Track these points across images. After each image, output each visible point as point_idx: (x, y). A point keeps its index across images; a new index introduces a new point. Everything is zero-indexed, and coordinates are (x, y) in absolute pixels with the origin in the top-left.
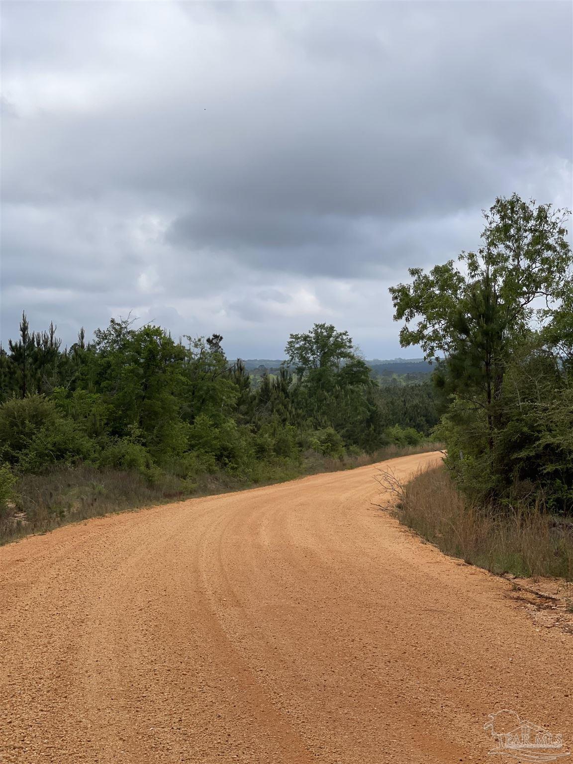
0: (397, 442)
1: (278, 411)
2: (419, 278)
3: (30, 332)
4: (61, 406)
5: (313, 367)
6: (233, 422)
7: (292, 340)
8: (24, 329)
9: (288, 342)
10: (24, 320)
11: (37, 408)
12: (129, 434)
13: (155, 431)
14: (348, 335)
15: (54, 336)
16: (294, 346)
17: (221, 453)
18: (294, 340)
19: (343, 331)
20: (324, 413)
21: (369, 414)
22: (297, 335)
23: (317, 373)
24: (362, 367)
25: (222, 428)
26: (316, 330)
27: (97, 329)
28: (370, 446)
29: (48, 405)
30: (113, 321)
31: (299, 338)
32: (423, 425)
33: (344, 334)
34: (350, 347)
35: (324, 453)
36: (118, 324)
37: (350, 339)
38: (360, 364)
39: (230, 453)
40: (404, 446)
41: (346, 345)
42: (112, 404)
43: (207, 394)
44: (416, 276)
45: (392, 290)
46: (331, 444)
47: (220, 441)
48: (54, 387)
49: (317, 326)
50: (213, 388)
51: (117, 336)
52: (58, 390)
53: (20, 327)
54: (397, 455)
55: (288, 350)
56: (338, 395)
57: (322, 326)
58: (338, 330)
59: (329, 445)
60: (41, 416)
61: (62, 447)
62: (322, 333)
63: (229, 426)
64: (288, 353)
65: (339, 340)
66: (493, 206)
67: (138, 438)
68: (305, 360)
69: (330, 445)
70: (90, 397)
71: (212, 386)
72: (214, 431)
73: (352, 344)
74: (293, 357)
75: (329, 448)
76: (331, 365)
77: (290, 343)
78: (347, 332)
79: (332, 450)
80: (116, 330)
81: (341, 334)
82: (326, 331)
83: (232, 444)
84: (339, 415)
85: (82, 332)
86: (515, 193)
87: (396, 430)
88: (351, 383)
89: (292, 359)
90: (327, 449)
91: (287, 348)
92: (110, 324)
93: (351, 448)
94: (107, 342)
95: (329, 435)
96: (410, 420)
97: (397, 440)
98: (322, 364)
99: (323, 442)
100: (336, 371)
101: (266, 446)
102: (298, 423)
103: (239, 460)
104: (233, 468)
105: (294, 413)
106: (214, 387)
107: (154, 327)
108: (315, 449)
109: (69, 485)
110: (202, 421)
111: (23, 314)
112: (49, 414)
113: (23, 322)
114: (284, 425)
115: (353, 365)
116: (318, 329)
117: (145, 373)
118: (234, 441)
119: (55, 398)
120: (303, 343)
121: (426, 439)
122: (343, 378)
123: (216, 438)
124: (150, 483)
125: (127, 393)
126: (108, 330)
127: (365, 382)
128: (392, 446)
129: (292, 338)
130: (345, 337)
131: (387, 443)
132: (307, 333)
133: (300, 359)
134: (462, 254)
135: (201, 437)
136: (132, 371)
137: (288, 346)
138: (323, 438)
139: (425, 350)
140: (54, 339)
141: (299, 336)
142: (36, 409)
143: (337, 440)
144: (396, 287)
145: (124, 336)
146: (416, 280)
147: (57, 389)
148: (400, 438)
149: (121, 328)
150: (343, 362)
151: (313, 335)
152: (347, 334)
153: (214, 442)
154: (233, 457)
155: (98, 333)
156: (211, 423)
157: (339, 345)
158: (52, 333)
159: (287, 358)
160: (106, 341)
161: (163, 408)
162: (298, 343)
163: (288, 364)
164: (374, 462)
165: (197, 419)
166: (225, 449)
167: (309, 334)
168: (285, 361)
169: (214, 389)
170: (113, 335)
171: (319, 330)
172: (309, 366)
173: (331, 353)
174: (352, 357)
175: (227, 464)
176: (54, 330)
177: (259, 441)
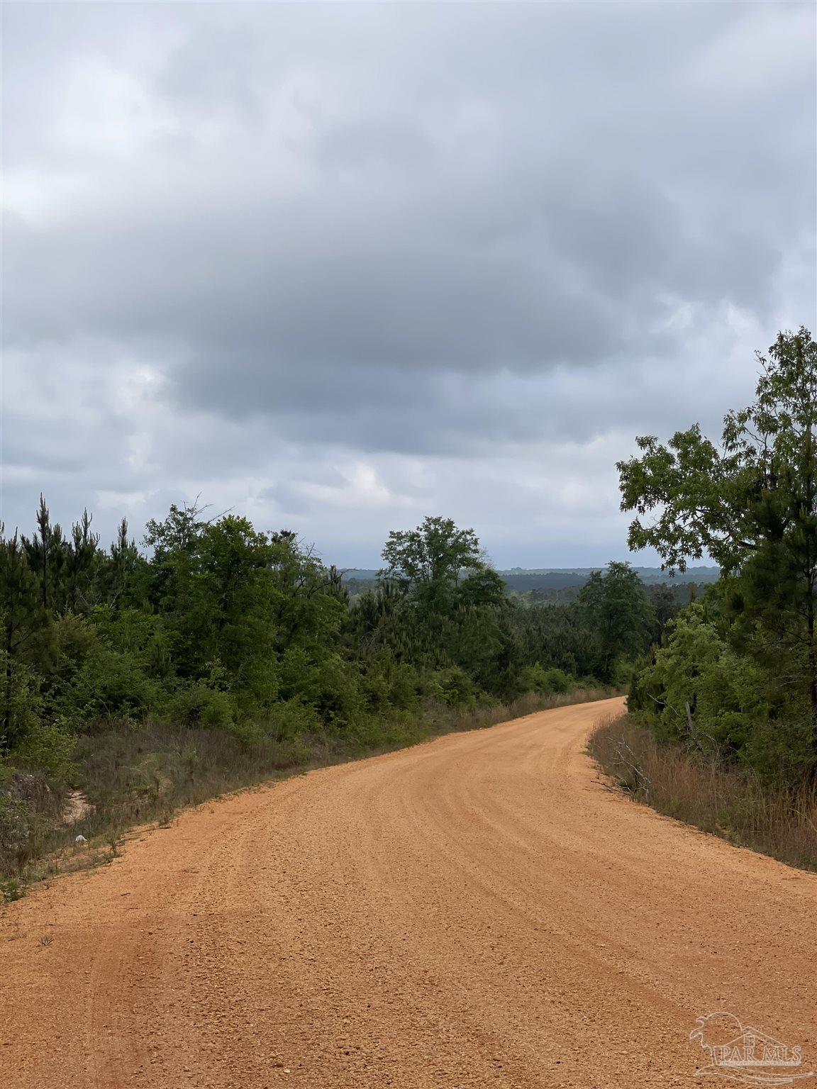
0: (538, 688)
1: (389, 642)
2: (652, 451)
3: (52, 524)
4: (106, 632)
5: (422, 579)
6: (339, 658)
7: (392, 539)
8: (43, 520)
9: (387, 543)
10: (43, 507)
11: (73, 636)
12: (206, 674)
13: (240, 670)
14: (474, 535)
15: (89, 529)
16: (395, 549)
17: (323, 703)
18: (395, 540)
19: (467, 529)
20: (442, 646)
21: (503, 647)
22: (399, 533)
23: (428, 587)
24: (494, 579)
25: (322, 666)
26: (426, 526)
27: (150, 521)
28: (506, 694)
29: (88, 631)
30: (173, 509)
31: (402, 537)
32: (571, 664)
33: (468, 533)
34: (476, 551)
35: (449, 702)
36: (182, 514)
37: (476, 539)
38: (491, 575)
39: (335, 704)
40: (547, 695)
41: (470, 549)
42: (176, 629)
43: (301, 616)
44: (648, 448)
45: (621, 466)
46: (458, 690)
47: (321, 685)
48: (93, 604)
49: (428, 520)
50: (310, 607)
51: (179, 531)
52: (101, 609)
53: (37, 517)
54: (541, 707)
55: (386, 555)
56: (462, 620)
57: (436, 521)
58: (459, 527)
59: (455, 692)
60: (79, 647)
61: (116, 693)
62: (436, 530)
63: (333, 663)
64: (387, 559)
65: (461, 540)
66: (773, 345)
67: (220, 681)
68: (411, 569)
69: (458, 692)
70: (146, 620)
71: (310, 605)
72: (312, 671)
73: (478, 547)
74: (394, 564)
75: (455, 696)
76: (448, 577)
77: (389, 544)
78: (472, 531)
79: (460, 699)
80: (178, 522)
81: (463, 533)
82: (442, 528)
83: (338, 690)
84: (464, 648)
85: (124, 525)
86: (802, 327)
87: (536, 672)
88: (477, 603)
89: (393, 567)
90: (453, 697)
91: (384, 551)
92: (169, 513)
93: (481, 697)
94: (165, 539)
95: (455, 678)
96: (553, 657)
97: (538, 685)
98: (435, 575)
99: (446, 688)
100: (453, 585)
101: (379, 693)
102: (416, 660)
103: (348, 713)
104: (340, 725)
105: (410, 645)
106: (312, 606)
107: (238, 518)
108: (435, 697)
109: (140, 751)
110: (295, 657)
111: (41, 499)
112: (90, 644)
113: (41, 509)
114: (399, 662)
115: (480, 578)
116: (430, 524)
117: (225, 585)
118: (341, 686)
119: (96, 621)
120: (409, 544)
121: (575, 684)
122: (465, 595)
123: (315, 682)
124: (244, 746)
125: (199, 614)
126: (166, 522)
127: (496, 602)
128: (532, 693)
129: (393, 537)
130: (469, 537)
131: (525, 690)
132: (415, 531)
133: (403, 568)
134: (731, 415)
135: (295, 680)
136: (205, 581)
137: (387, 549)
138: (447, 681)
139: (664, 555)
140: (88, 534)
141: (403, 534)
142: (70, 637)
143: (466, 684)
144: (626, 462)
145: (189, 530)
146: (647, 454)
147: (98, 608)
148: (542, 682)
149: (186, 519)
150: (464, 572)
151: (423, 533)
152: (473, 533)
153: (313, 687)
154: (340, 709)
155: (152, 526)
156: (308, 659)
157: (461, 548)
158: (86, 525)
159: (386, 565)
160: (162, 538)
161: (252, 636)
162: (400, 544)
163: (386, 574)
164: (514, 717)
165: (289, 653)
166: (327, 696)
167: (418, 532)
168: (382, 571)
169: (312, 609)
170: (173, 528)
171: (432, 527)
172: (417, 577)
173: (450, 558)
174: (478, 566)
175: (332, 719)
176: (88, 521)
177: (368, 686)
